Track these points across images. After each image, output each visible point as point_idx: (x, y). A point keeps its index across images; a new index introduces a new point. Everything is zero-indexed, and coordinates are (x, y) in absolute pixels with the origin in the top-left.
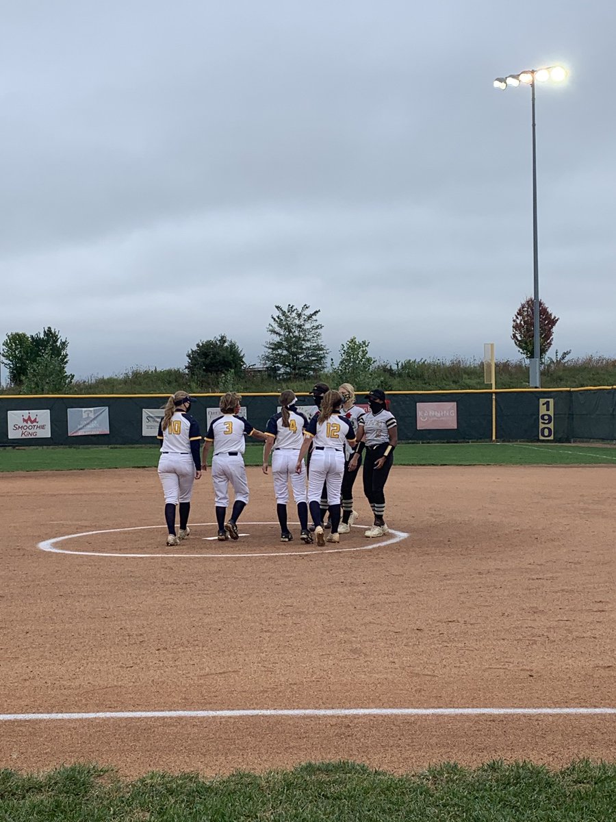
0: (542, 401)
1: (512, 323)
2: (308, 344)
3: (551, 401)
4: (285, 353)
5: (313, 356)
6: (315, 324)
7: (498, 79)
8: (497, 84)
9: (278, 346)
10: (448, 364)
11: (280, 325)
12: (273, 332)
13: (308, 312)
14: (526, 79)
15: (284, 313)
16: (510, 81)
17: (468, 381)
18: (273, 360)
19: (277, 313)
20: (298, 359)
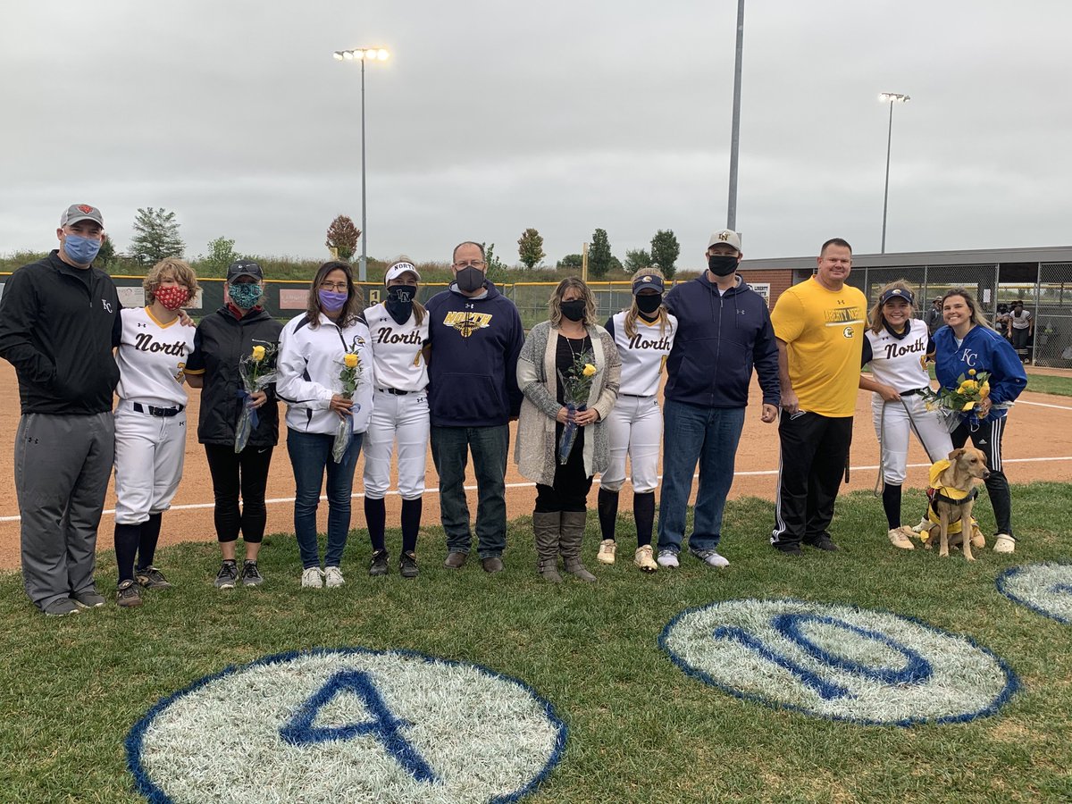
0: (372, 291)
1: (327, 233)
2: (168, 240)
3: (378, 292)
4: (149, 245)
5: (173, 248)
6: (174, 223)
7: (337, 52)
8: (336, 56)
9: (144, 239)
10: (294, 261)
11: (144, 223)
12: (138, 228)
13: (166, 214)
14: (358, 55)
15: (145, 215)
16: (346, 54)
17: (297, 274)
18: (139, 251)
19: (139, 215)
20: (160, 250)
